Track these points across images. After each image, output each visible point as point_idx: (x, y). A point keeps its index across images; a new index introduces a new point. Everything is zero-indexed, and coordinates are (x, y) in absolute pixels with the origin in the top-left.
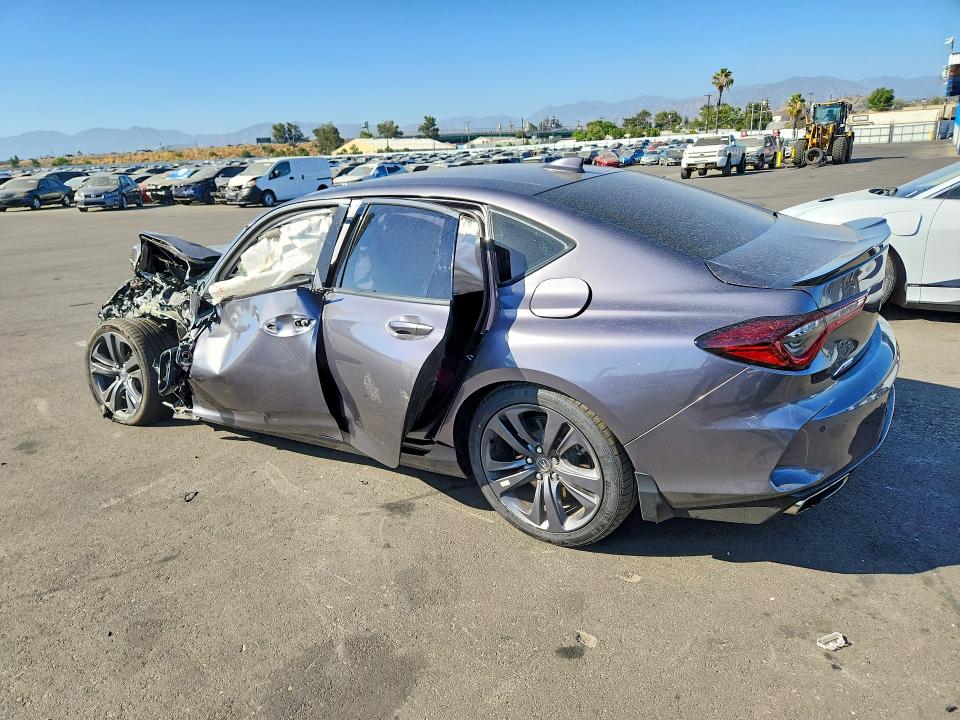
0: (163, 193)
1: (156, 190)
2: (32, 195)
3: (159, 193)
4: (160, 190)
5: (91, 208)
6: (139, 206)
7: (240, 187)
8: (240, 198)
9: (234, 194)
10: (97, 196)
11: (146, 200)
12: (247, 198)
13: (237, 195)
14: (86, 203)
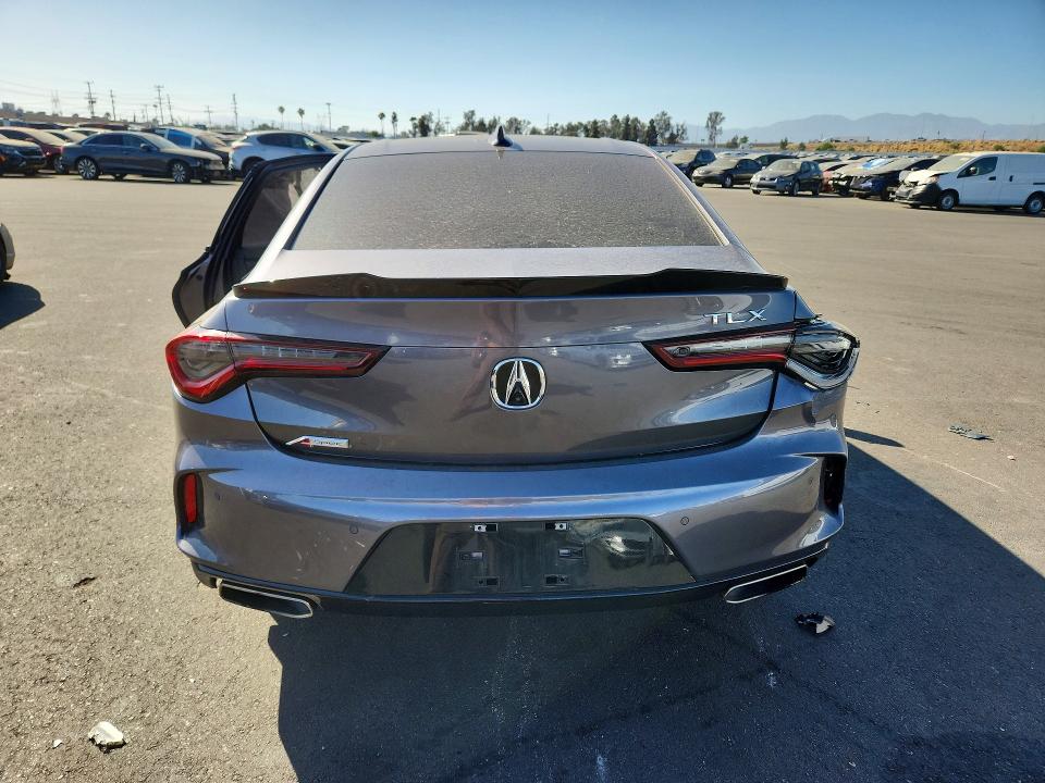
0: (844, 183)
1: (839, 179)
2: (727, 173)
3: (841, 183)
4: (843, 180)
5: (764, 191)
6: (815, 195)
7: (916, 183)
8: (910, 196)
9: (906, 190)
10: (771, 179)
11: (827, 189)
12: (918, 197)
13: (908, 193)
14: (759, 186)
